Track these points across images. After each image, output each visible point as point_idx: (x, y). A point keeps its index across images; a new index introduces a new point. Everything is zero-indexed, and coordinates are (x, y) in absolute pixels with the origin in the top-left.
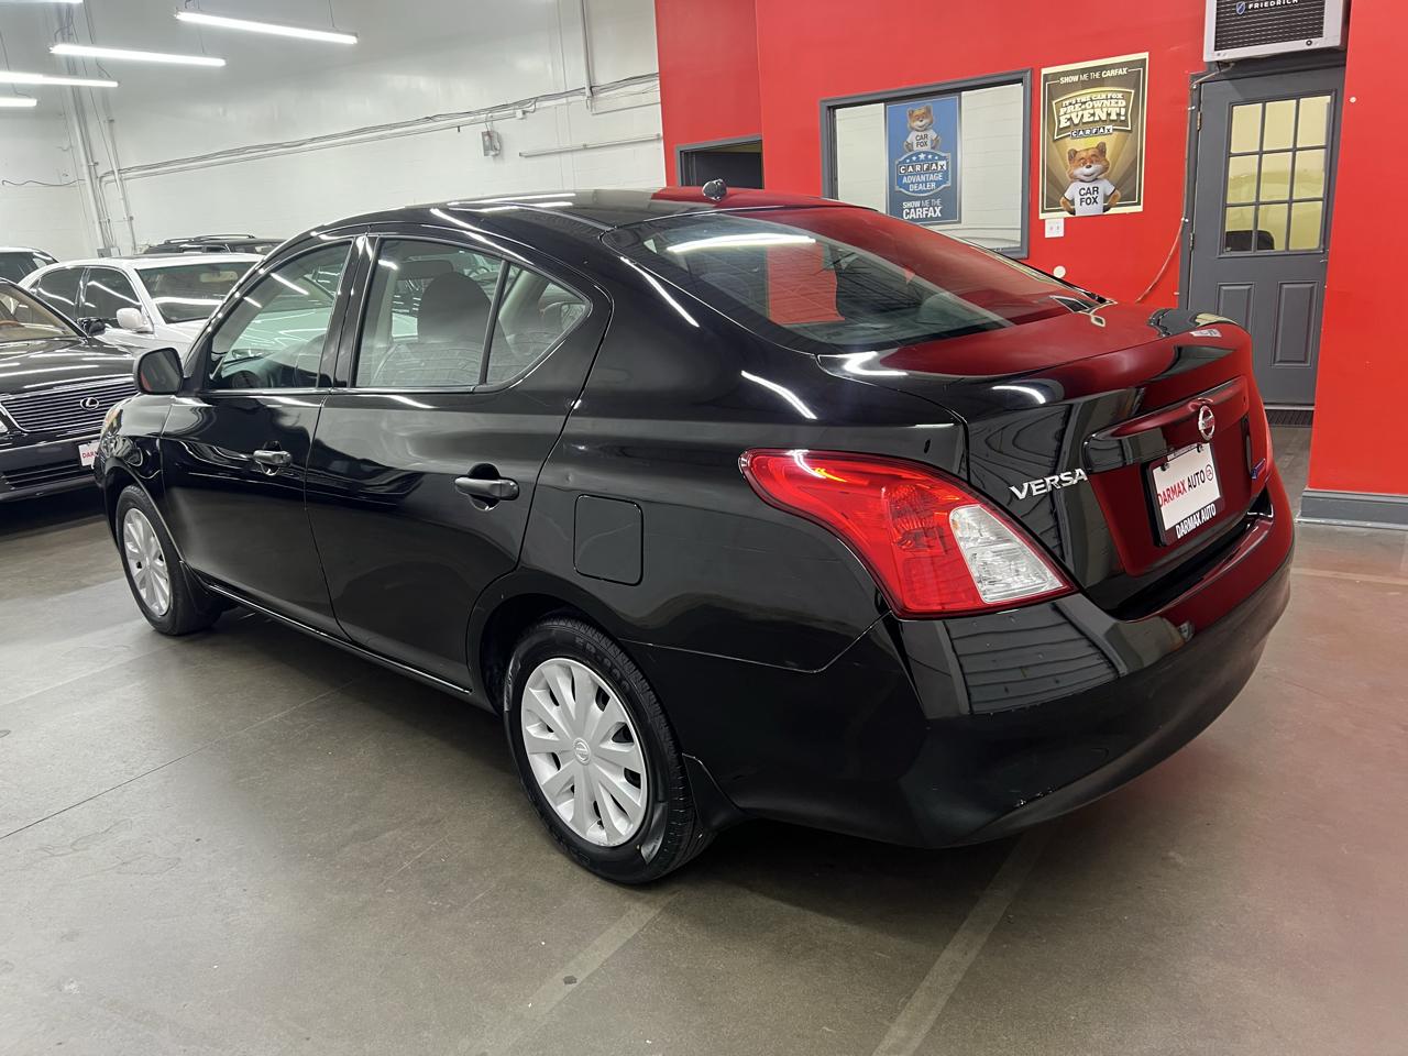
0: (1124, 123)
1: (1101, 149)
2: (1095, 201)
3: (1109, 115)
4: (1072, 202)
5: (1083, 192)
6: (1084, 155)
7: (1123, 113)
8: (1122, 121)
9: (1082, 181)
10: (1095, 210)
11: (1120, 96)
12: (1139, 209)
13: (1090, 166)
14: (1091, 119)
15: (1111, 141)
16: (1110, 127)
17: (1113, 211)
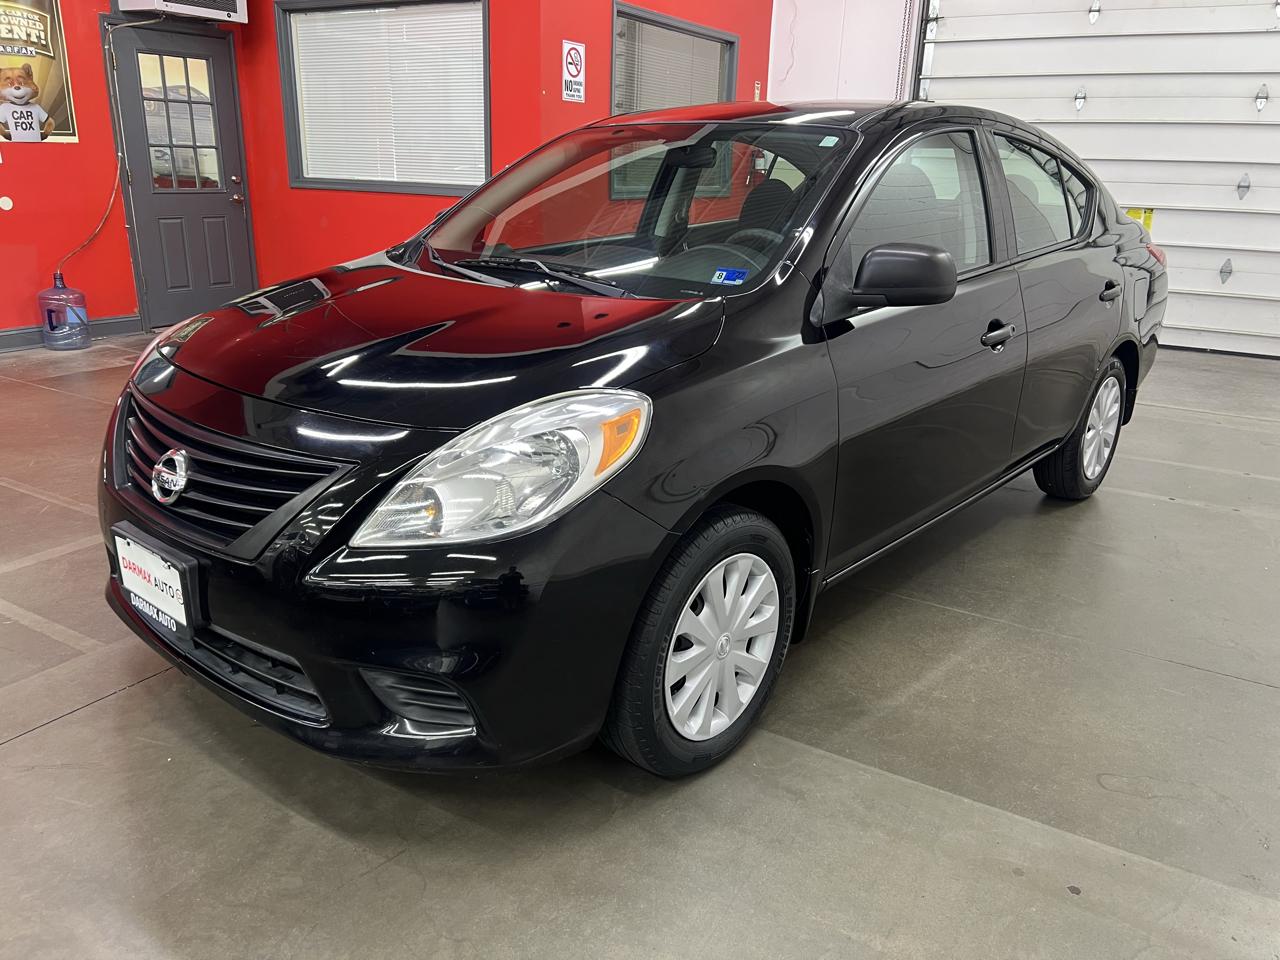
0: (45, 47)
1: (28, 73)
2: (31, 127)
3: (29, 35)
4: (6, 125)
5: (16, 115)
6: (9, 74)
7: (43, 37)
8: (43, 45)
9: (13, 103)
10: (33, 136)
11: (36, 18)
12: (75, 140)
13: (19, 88)
14: (10, 36)
15: (36, 65)
16: (32, 49)
17: (50, 139)
